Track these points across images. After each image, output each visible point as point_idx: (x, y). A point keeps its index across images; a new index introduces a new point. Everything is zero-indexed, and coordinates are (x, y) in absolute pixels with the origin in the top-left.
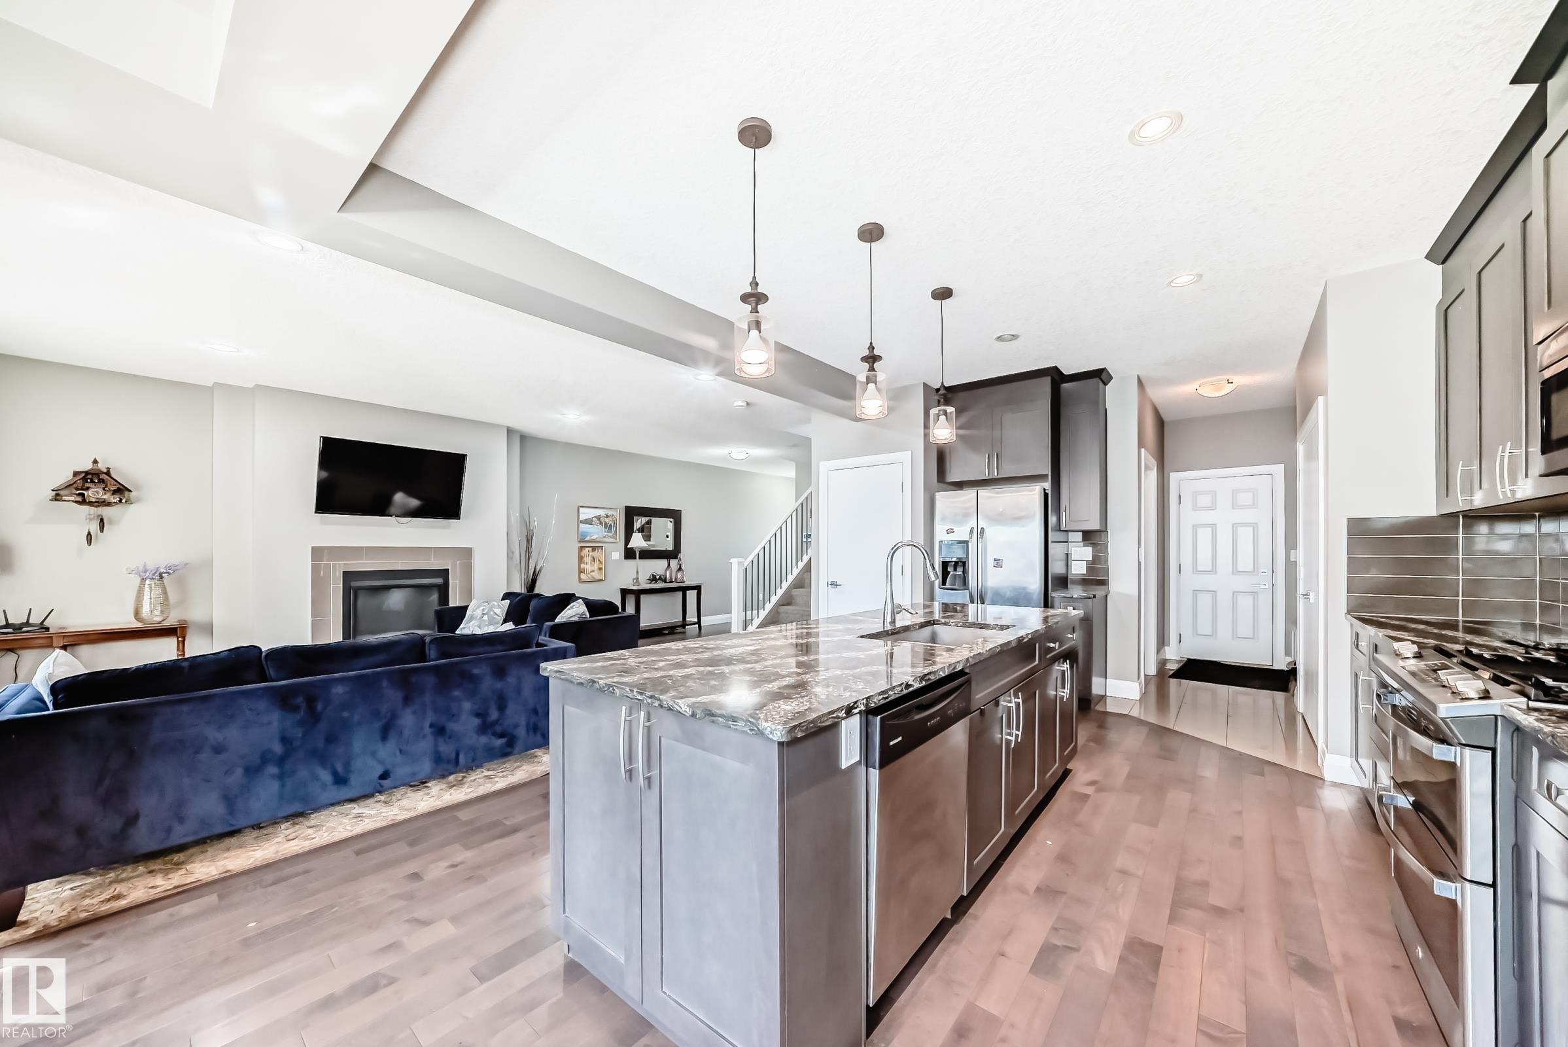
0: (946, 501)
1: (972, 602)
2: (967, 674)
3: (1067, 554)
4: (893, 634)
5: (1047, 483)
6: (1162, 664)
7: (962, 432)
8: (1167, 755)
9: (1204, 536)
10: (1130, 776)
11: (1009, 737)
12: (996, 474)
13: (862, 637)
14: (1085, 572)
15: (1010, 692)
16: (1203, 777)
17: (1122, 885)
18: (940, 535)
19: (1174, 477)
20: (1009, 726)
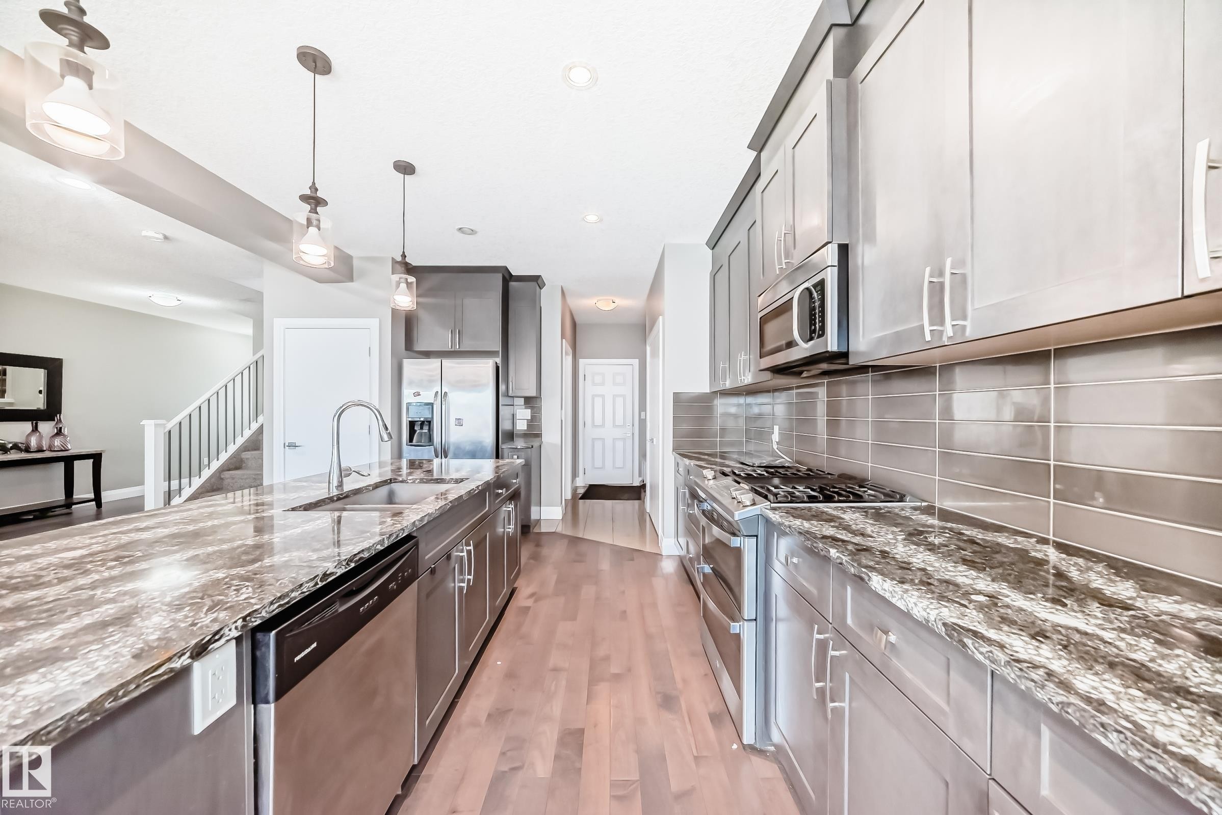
0: (411, 367)
1: (437, 457)
2: (415, 537)
3: (513, 415)
4: (339, 499)
5: (498, 359)
6: (575, 490)
7: (421, 300)
8: (580, 558)
9: (599, 401)
10: (558, 582)
11: (462, 584)
12: (458, 348)
13: (293, 509)
14: (526, 429)
15: (463, 542)
16: (602, 570)
17: (554, 683)
18: (408, 395)
19: (582, 362)
20: (461, 572)
